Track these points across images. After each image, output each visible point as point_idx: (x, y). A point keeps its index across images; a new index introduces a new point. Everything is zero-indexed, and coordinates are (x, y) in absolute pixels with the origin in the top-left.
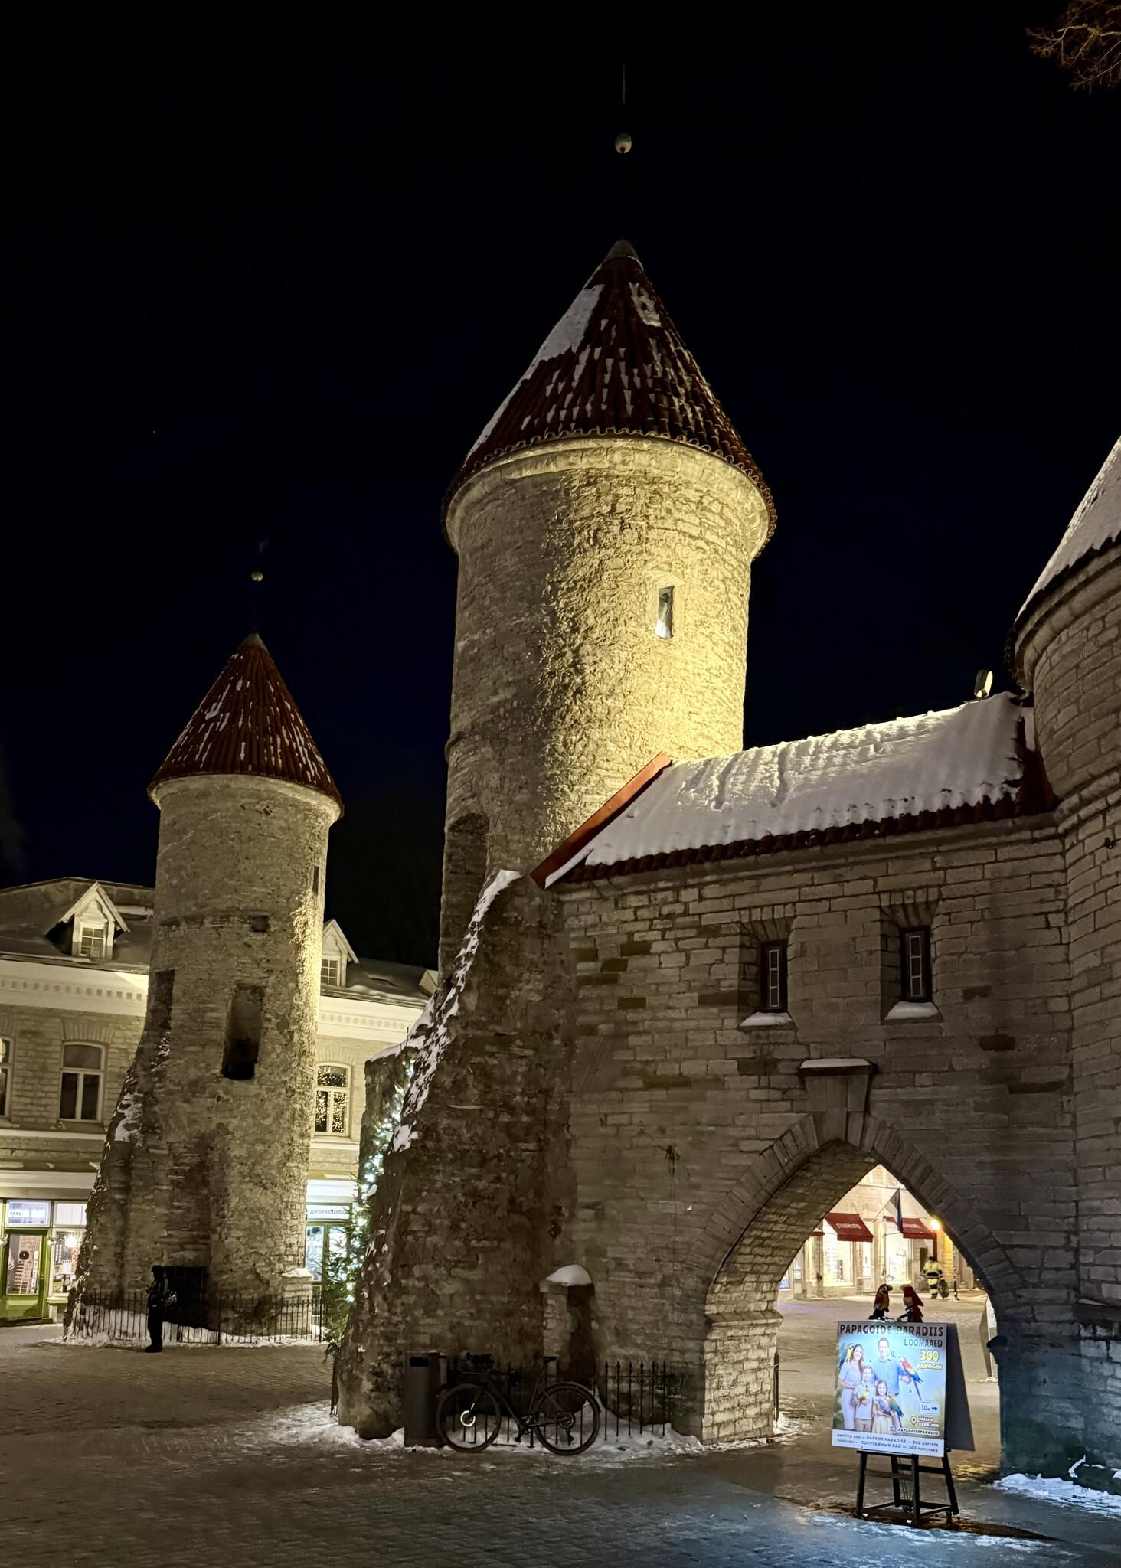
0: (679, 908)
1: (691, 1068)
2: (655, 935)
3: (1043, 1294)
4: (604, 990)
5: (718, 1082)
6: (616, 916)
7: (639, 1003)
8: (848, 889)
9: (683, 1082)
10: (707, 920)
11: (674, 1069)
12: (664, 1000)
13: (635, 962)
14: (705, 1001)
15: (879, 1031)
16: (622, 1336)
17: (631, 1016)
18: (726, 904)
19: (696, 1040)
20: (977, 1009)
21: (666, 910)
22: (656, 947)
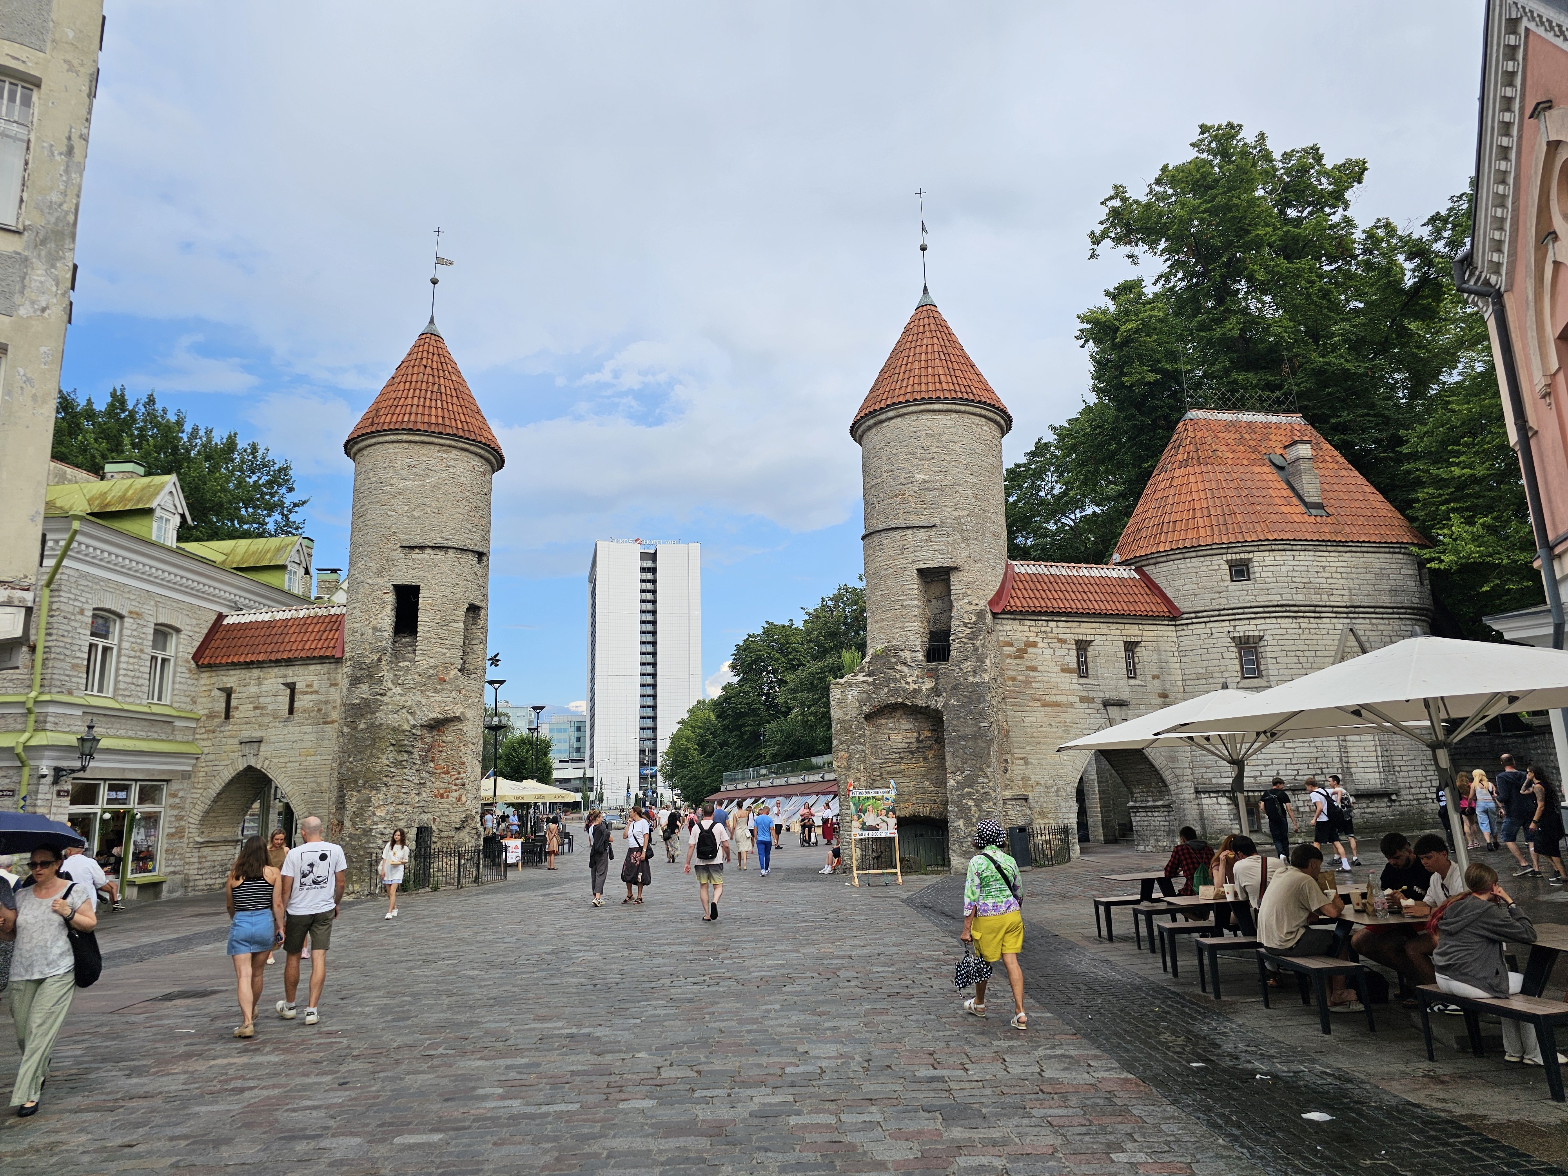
0: (1049, 630)
1: (1060, 699)
2: (1040, 640)
3: (1185, 784)
4: (1018, 661)
5: (1072, 705)
6: (1021, 628)
7: (1035, 669)
8: (1113, 632)
9: (1057, 705)
10: (1061, 636)
11: (1053, 698)
12: (1047, 669)
13: (1030, 650)
14: (1063, 670)
15: (1127, 689)
16: (1042, 815)
17: (1032, 674)
18: (1068, 631)
19: (1062, 686)
20: (1156, 682)
21: (1043, 629)
22: (1040, 645)
